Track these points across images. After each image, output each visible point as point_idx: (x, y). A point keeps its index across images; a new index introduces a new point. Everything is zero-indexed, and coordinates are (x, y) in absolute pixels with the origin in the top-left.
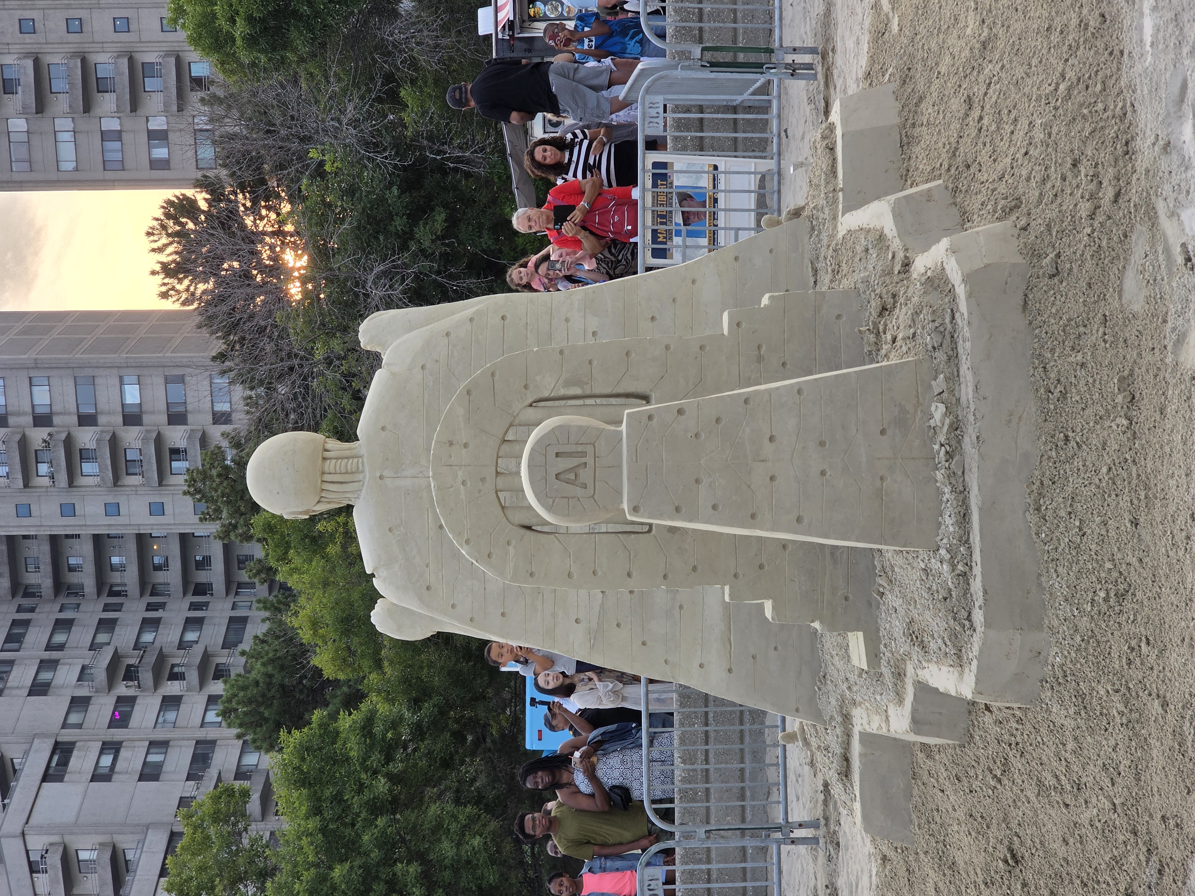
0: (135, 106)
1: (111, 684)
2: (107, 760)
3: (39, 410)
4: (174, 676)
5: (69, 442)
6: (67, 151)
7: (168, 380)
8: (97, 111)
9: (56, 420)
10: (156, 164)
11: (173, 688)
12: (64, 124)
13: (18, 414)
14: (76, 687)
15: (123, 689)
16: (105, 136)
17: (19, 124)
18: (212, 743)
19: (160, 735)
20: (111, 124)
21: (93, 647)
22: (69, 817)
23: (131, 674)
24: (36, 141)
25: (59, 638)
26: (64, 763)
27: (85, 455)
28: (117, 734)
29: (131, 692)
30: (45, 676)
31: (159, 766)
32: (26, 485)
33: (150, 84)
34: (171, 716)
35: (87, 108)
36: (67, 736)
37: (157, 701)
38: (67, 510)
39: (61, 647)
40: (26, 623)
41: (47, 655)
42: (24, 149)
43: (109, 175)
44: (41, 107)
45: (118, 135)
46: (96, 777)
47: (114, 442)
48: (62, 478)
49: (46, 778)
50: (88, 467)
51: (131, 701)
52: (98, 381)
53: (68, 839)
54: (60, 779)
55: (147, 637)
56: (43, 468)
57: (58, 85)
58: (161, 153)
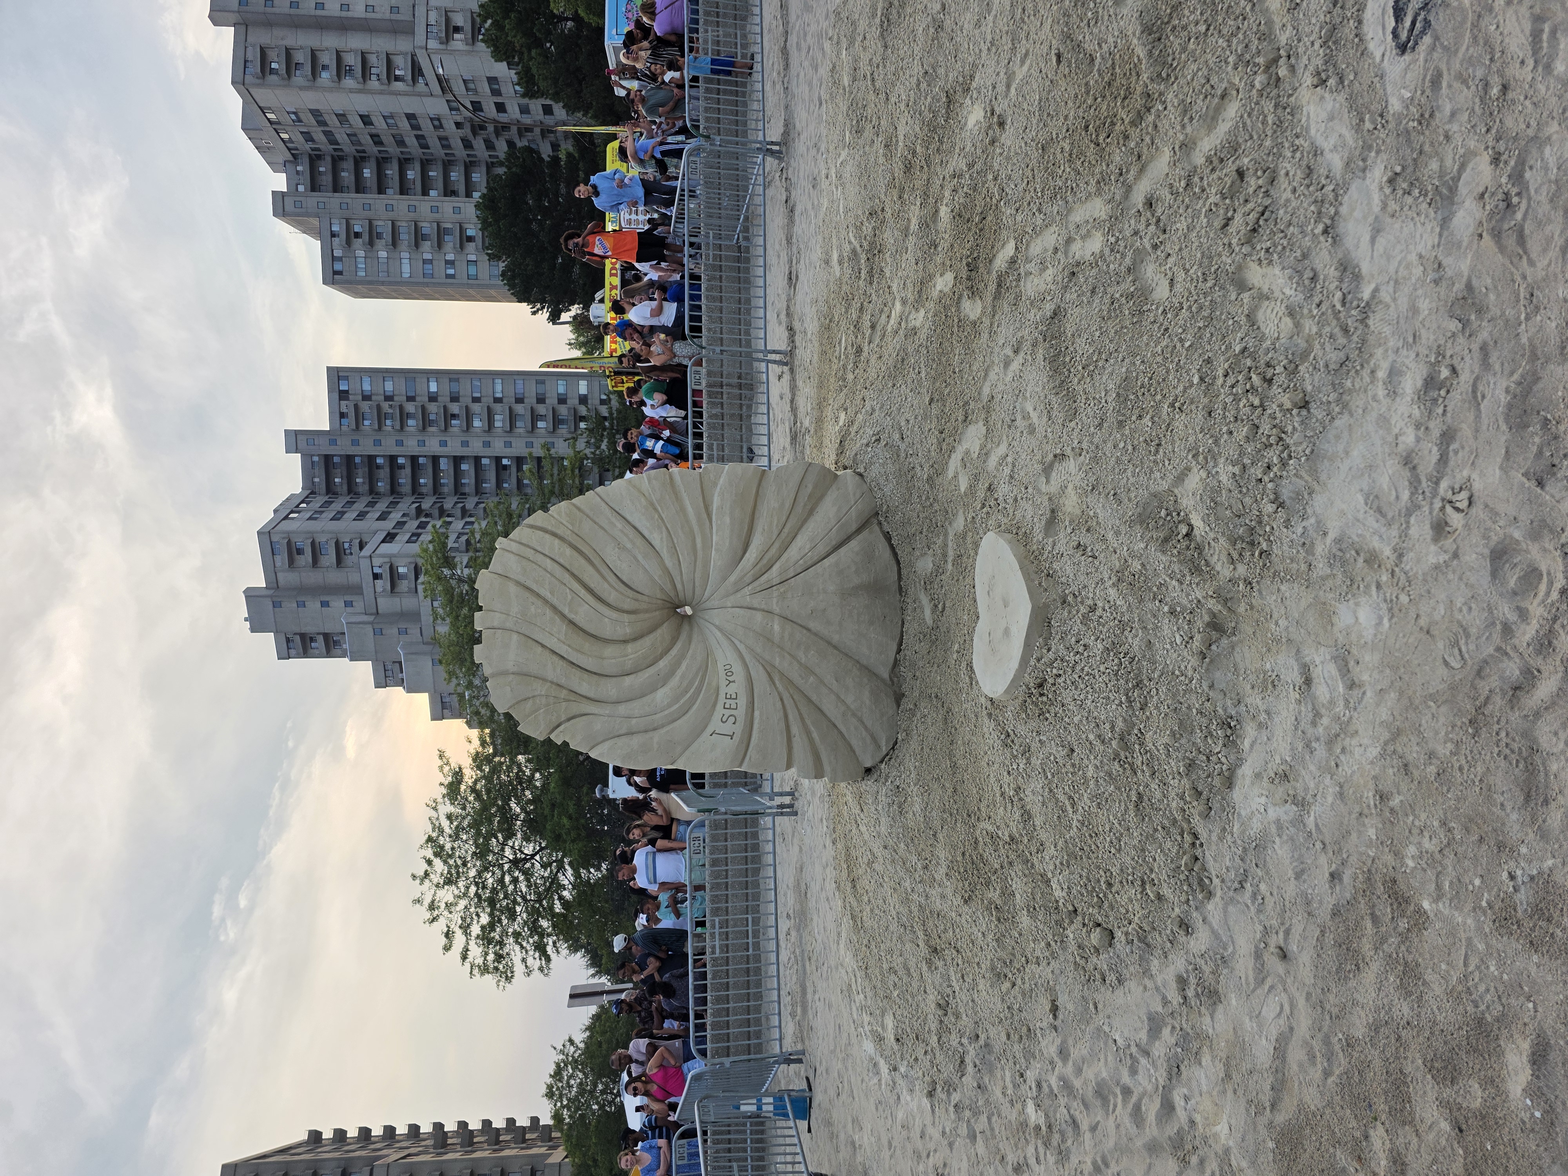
2: (414, 538)
3: (387, 394)
4: (448, 516)
5: (401, 408)
6: (406, 268)
7: (450, 380)
8: (421, 249)
9: (396, 398)
11: (448, 519)
12: (405, 255)
16: (425, 262)
17: (383, 254)
20: (428, 256)
21: (409, 508)
22: (395, 553)
23: (427, 515)
24: (391, 262)
25: (392, 506)
26: (393, 538)
27: (409, 416)
30: (384, 515)
32: (380, 428)
33: (447, 238)
34: (447, 526)
36: (394, 531)
37: (440, 522)
38: (399, 443)
39: (394, 508)
40: (376, 501)
41: (386, 510)
42: (385, 267)
43: (426, 280)
44: (394, 244)
45: (430, 262)
46: (408, 542)
47: (423, 408)
48: (398, 427)
49: (383, 542)
50: (411, 422)
51: (428, 522)
52: (417, 380)
54: (390, 542)
55: (436, 506)
56: (388, 422)
57: (403, 235)
58: (451, 271)
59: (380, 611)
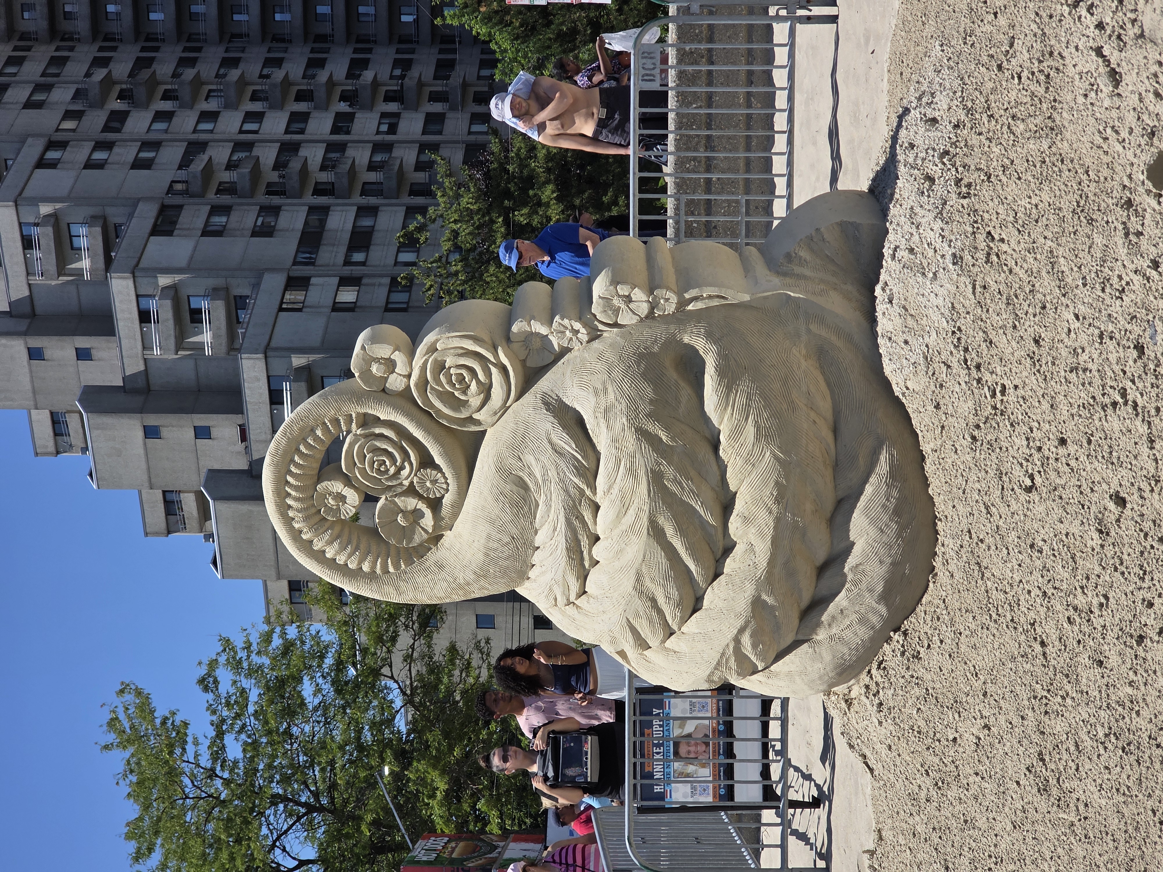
1: (104, 102)
2: (99, 155)
4: (166, 98)
11: (165, 105)
14: (69, 103)
15: (116, 105)
18: (204, 144)
19: (153, 137)
21: (88, 75)
23: (124, 95)
25: (54, 69)
26: (58, 155)
28: (111, 136)
29: (123, 106)
30: (39, 96)
31: (151, 160)
34: (163, 125)
36: (60, 137)
37: (149, 115)
39: (57, 75)
40: (22, 58)
41: (43, 80)
46: (89, 165)
49: (39, 166)
51: (124, 114)
54: (53, 167)
55: (141, 70)
59: (38, 310)
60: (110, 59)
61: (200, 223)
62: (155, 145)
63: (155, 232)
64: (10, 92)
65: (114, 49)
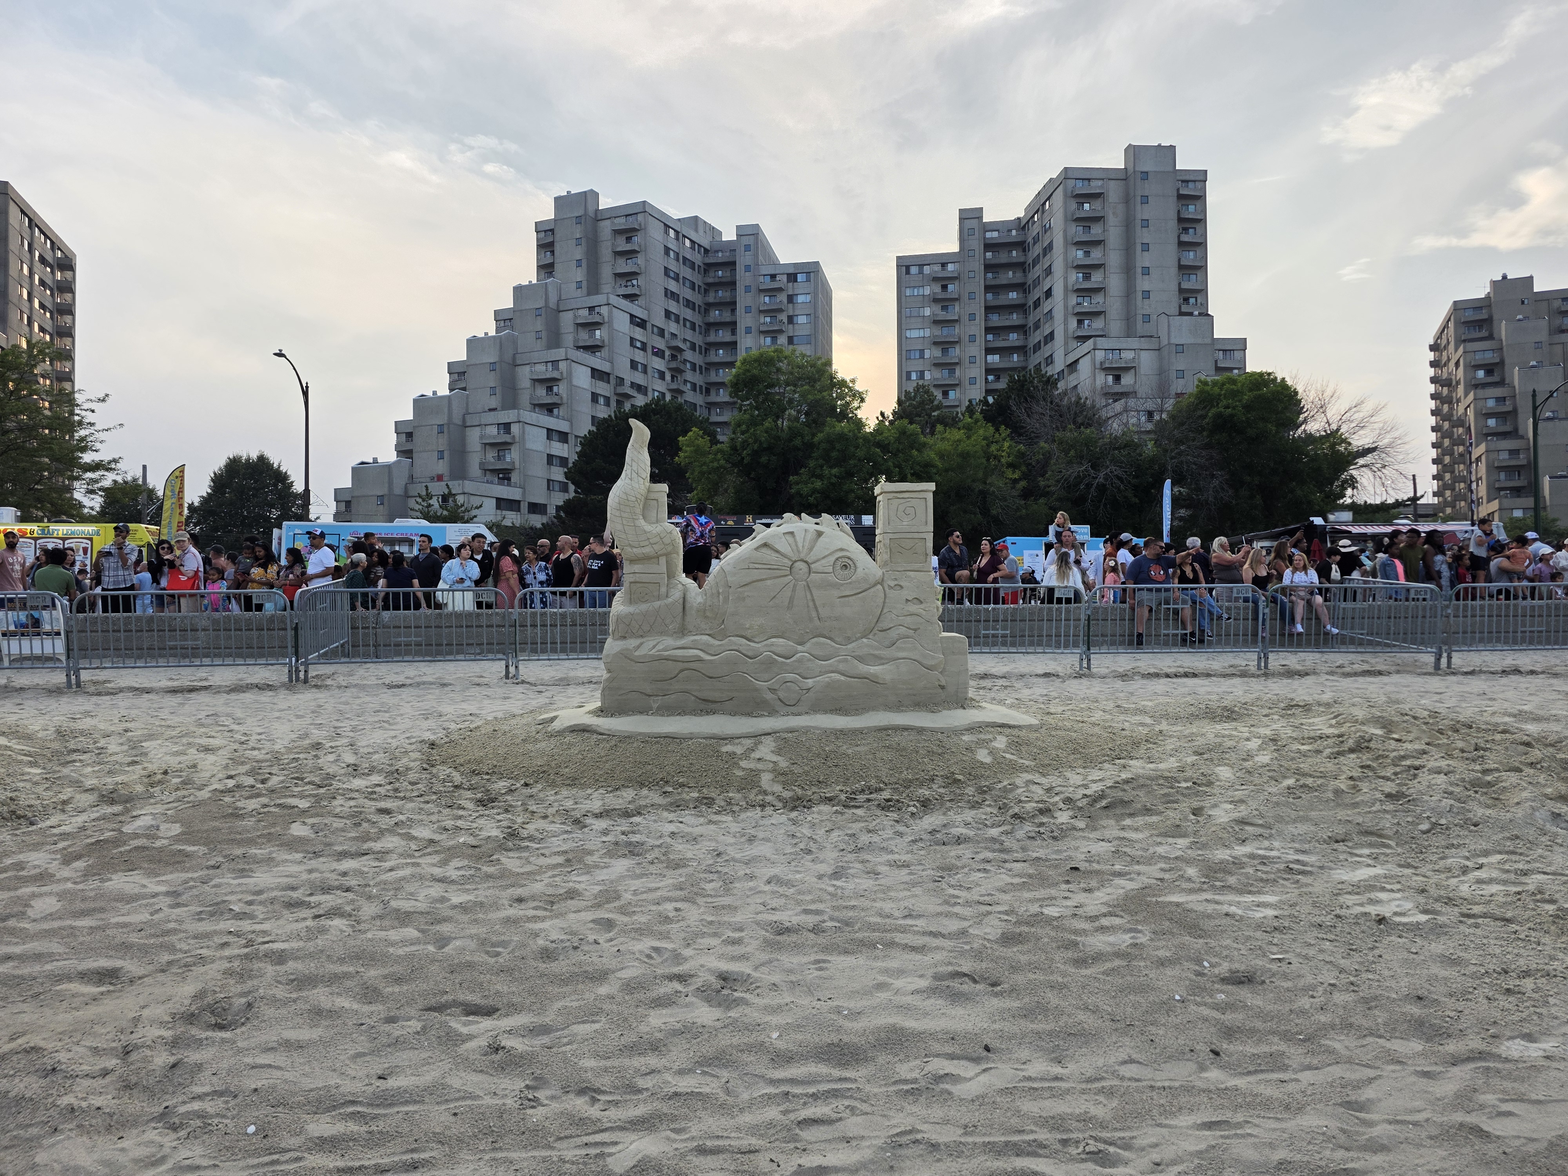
0: (936, 365)
1: (669, 348)
2: (638, 345)
3: (795, 318)
4: (673, 377)
5: (781, 331)
6: (914, 334)
8: (933, 347)
9: (791, 326)
10: (909, 374)
11: (668, 377)
12: (927, 333)
13: (794, 309)
15: (667, 353)
16: (922, 352)
17: (927, 312)
18: (646, 394)
19: (649, 370)
20: (927, 354)
21: (685, 340)
22: (616, 326)
23: (673, 357)
24: (920, 320)
25: (688, 324)
26: (638, 325)
27: (774, 339)
28: (649, 350)
29: (667, 357)
30: (673, 317)
31: (637, 369)
32: (761, 311)
33: (946, 372)
34: (656, 375)
35: (935, 343)
36: (649, 326)
37: (663, 369)
38: (748, 330)
39: (685, 325)
40: (694, 309)
41: (681, 318)
42: (916, 314)
43: (904, 353)
46: (632, 340)
49: (632, 316)
51: (663, 357)
53: (606, 325)
54: (632, 322)
55: (688, 365)
57: (945, 331)
60: (694, 350)
61: (599, 391)
62: (645, 371)
63: (593, 369)
64: (675, 303)
65: (700, 353)
